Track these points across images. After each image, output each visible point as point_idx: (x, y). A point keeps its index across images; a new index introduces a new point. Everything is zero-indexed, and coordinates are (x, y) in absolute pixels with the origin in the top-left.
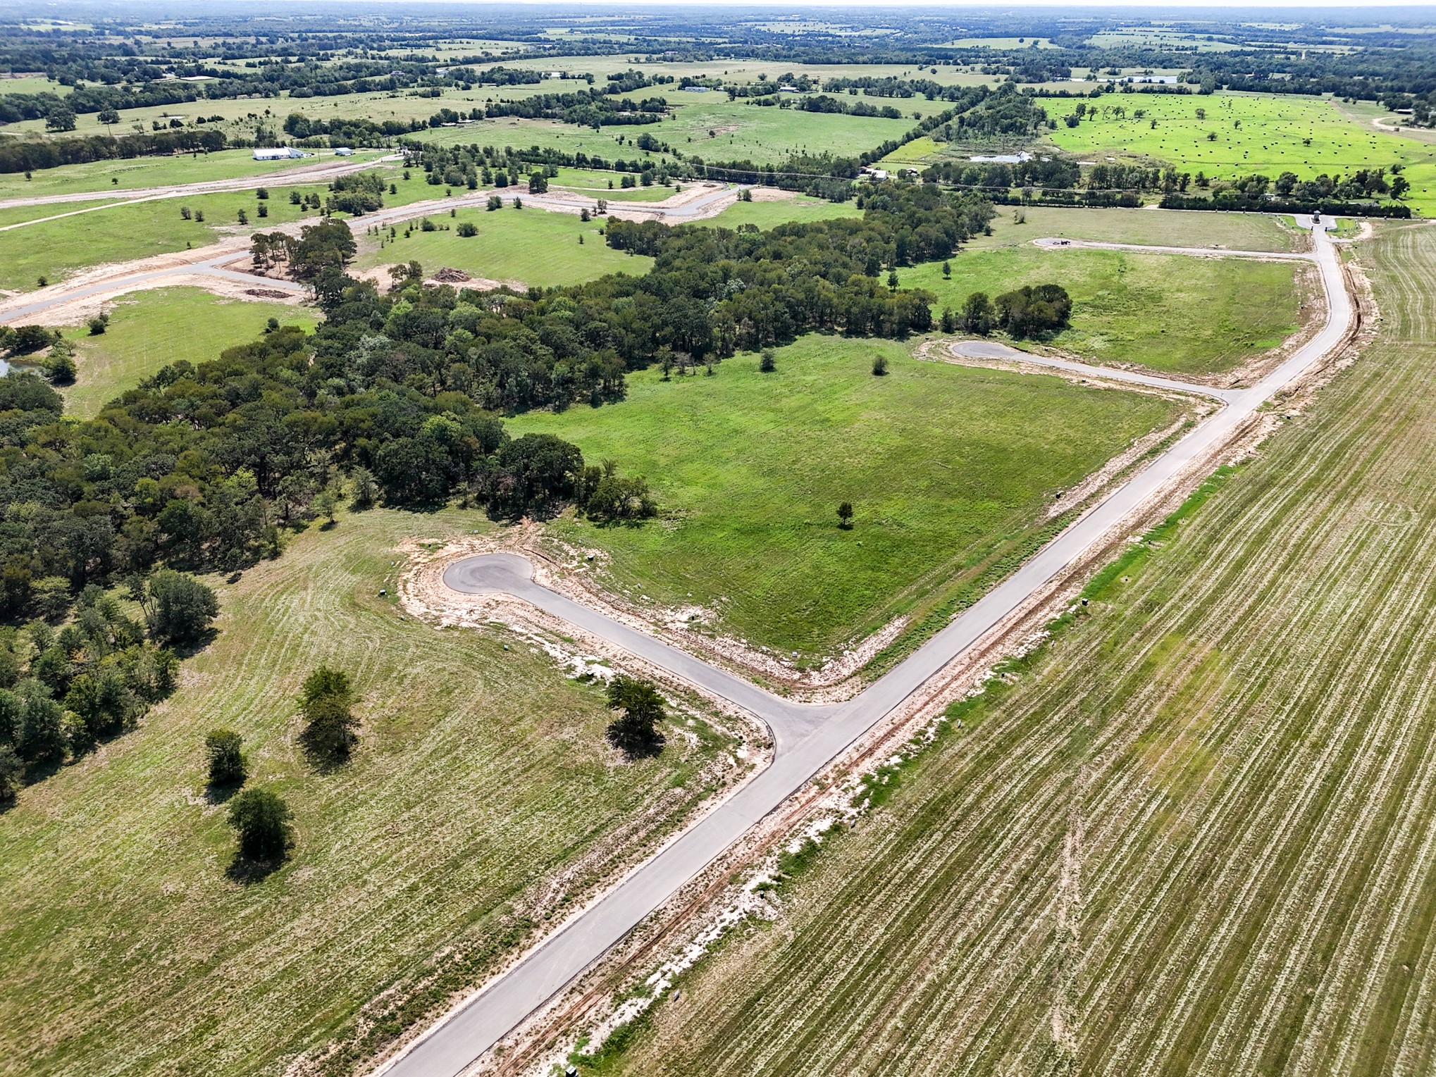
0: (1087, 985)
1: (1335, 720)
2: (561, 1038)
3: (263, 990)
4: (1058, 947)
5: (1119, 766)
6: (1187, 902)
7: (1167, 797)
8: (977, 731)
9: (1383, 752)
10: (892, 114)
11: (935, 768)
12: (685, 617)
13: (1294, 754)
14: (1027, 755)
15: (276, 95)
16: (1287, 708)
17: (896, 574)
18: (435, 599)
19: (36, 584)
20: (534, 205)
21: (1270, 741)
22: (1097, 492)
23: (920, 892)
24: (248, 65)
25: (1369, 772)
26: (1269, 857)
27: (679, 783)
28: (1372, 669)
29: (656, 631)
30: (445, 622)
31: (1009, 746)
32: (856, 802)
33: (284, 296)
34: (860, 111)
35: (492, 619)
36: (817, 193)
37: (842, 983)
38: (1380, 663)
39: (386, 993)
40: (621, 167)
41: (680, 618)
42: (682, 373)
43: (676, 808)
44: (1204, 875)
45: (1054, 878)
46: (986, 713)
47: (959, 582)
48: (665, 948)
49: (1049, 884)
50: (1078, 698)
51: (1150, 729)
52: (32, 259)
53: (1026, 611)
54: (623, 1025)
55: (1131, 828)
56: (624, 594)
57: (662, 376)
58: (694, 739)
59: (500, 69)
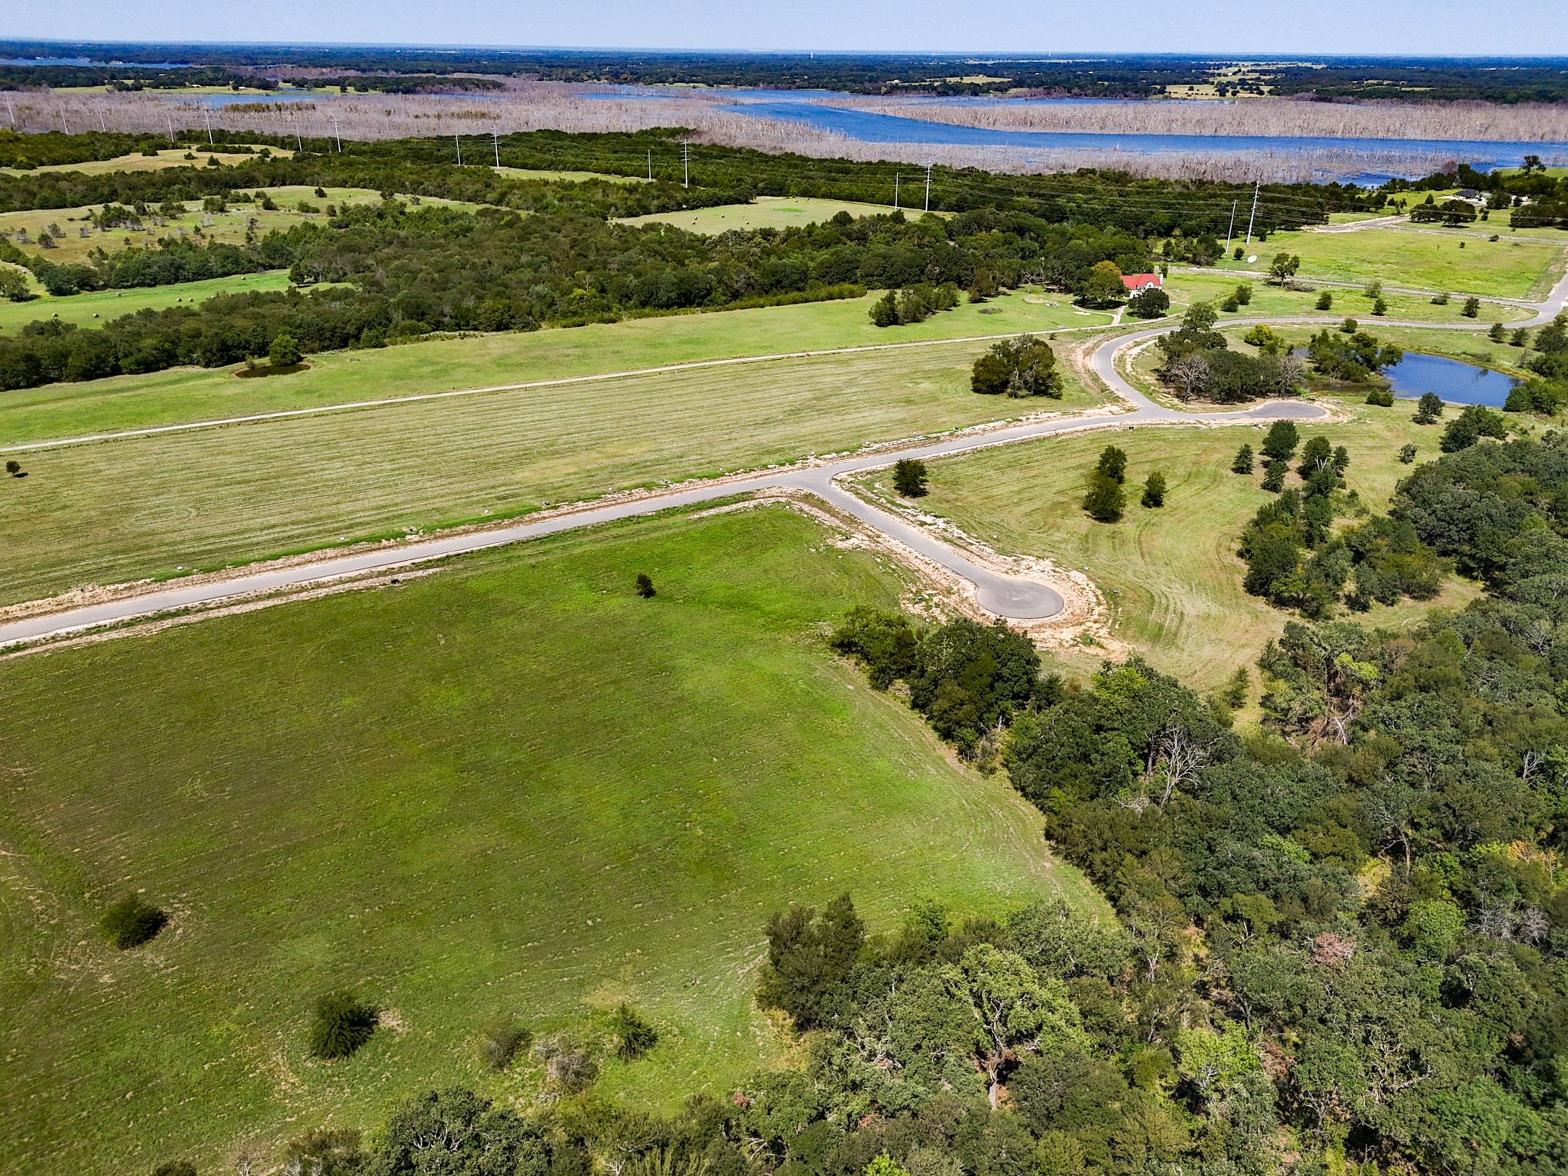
12: (852, 540)
35: (1010, 559)
41: (858, 540)
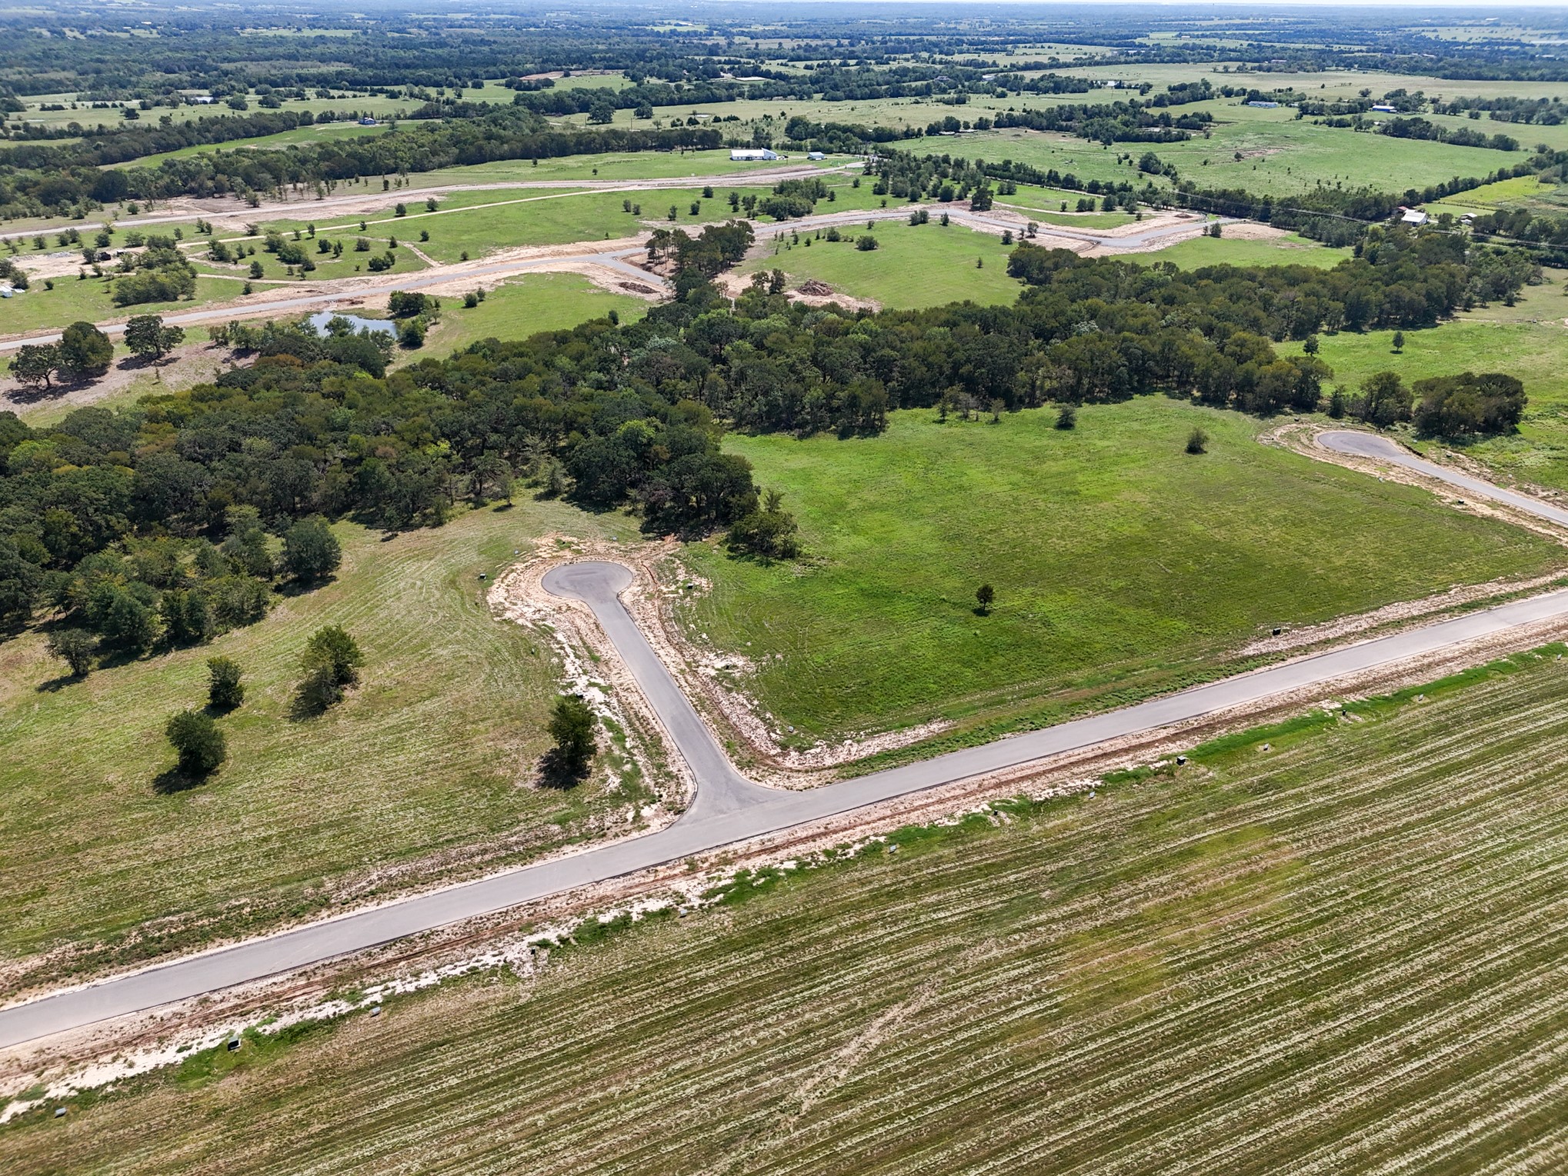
0: (764, 1163)
1: (1377, 993)
2: (258, 1011)
3: (92, 882)
4: (771, 1114)
5: (1033, 953)
6: (962, 1126)
7: (1056, 1006)
8: (904, 864)
9: (1410, 1052)
10: (1506, 145)
11: (823, 887)
12: (720, 664)
13: (1279, 1013)
14: (936, 907)
15: (810, 98)
16: (1325, 958)
17: (986, 674)
18: (521, 592)
19: (232, 509)
20: (963, 223)
21: (1261, 987)
22: (1337, 639)
23: (684, 1004)
24: (807, 67)
25: (1362, 1071)
26: (1117, 1117)
27: (561, 822)
28: (1505, 950)
29: (682, 671)
30: (508, 615)
31: (926, 890)
32: (706, 896)
33: (648, 291)
34: (1463, 139)
35: (549, 622)
36: (1314, 234)
37: (528, 1061)
38: (1528, 945)
39: (170, 918)
40: (1094, 188)
41: (712, 663)
42: (966, 417)
43: (539, 843)
44: (1013, 1105)
45: (839, 1043)
46: (936, 847)
47: (1051, 701)
48: (410, 966)
49: (825, 1048)
50: (1061, 864)
51: (1118, 925)
52: (474, 236)
53: (1100, 752)
54: (313, 1019)
55: (978, 1024)
56: (687, 627)
57: (938, 417)
58: (614, 782)
59: (1052, 76)
